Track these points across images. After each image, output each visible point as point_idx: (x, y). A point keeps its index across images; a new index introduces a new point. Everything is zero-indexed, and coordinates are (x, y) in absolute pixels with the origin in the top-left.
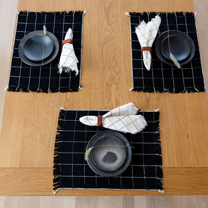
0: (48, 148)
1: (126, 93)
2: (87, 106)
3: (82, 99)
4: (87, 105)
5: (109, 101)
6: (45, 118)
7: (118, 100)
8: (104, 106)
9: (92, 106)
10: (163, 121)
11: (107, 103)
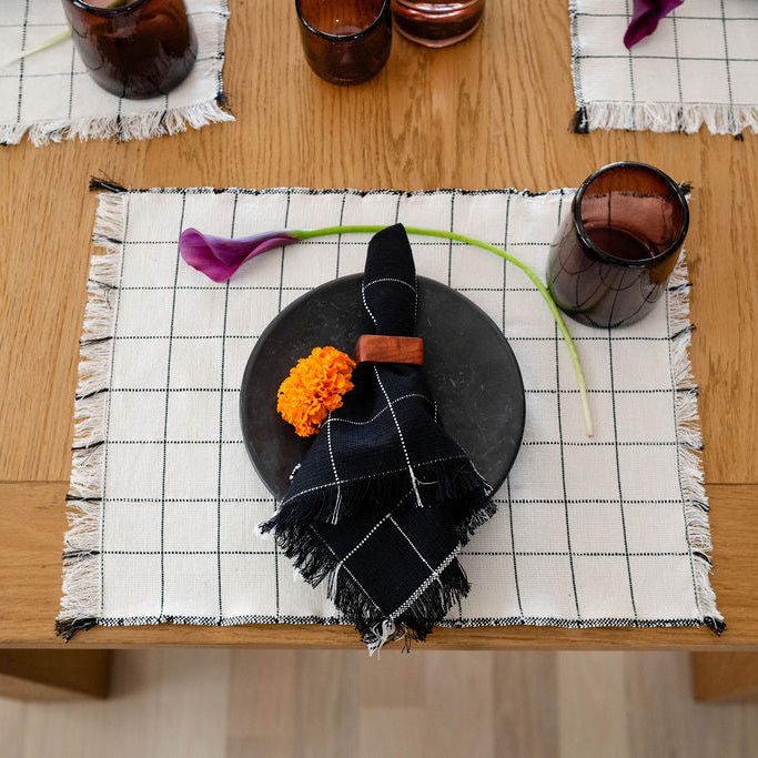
0: (49, 368)
1: (522, 61)
2: (284, 134)
3: (255, 93)
4: (284, 124)
5: (419, 105)
6: (31, 198)
7: (473, 100)
8: (389, 130)
9: (313, 131)
10: (742, 216)
11: (408, 115)
